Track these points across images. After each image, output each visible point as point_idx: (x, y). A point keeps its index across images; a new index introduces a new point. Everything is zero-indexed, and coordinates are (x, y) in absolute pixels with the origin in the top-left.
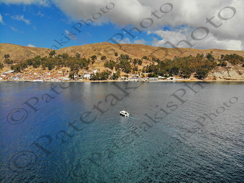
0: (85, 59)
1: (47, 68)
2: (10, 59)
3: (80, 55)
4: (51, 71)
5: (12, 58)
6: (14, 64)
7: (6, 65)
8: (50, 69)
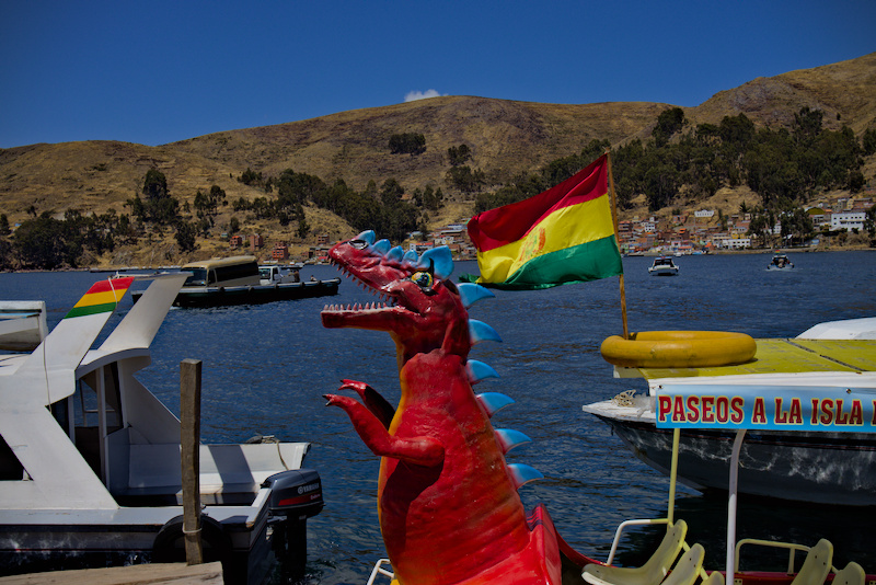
0: (847, 133)
1: (642, 198)
2: (473, 169)
3: (818, 115)
4: (662, 211)
5: (479, 164)
6: (491, 191)
7: (456, 192)
8: (655, 205)
